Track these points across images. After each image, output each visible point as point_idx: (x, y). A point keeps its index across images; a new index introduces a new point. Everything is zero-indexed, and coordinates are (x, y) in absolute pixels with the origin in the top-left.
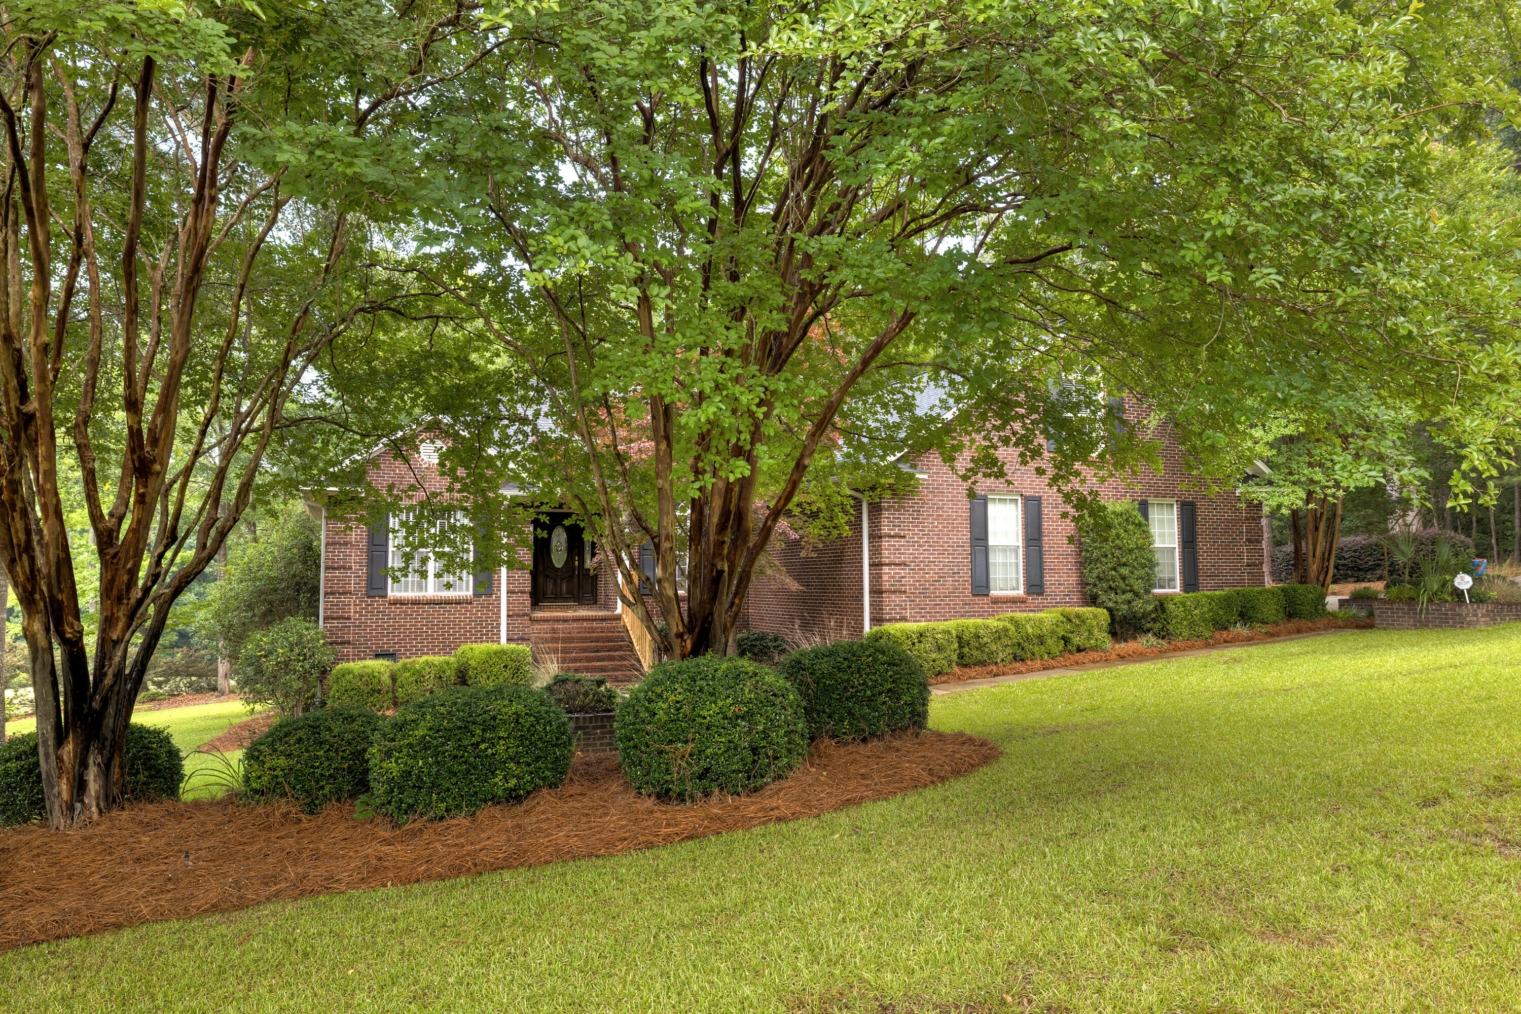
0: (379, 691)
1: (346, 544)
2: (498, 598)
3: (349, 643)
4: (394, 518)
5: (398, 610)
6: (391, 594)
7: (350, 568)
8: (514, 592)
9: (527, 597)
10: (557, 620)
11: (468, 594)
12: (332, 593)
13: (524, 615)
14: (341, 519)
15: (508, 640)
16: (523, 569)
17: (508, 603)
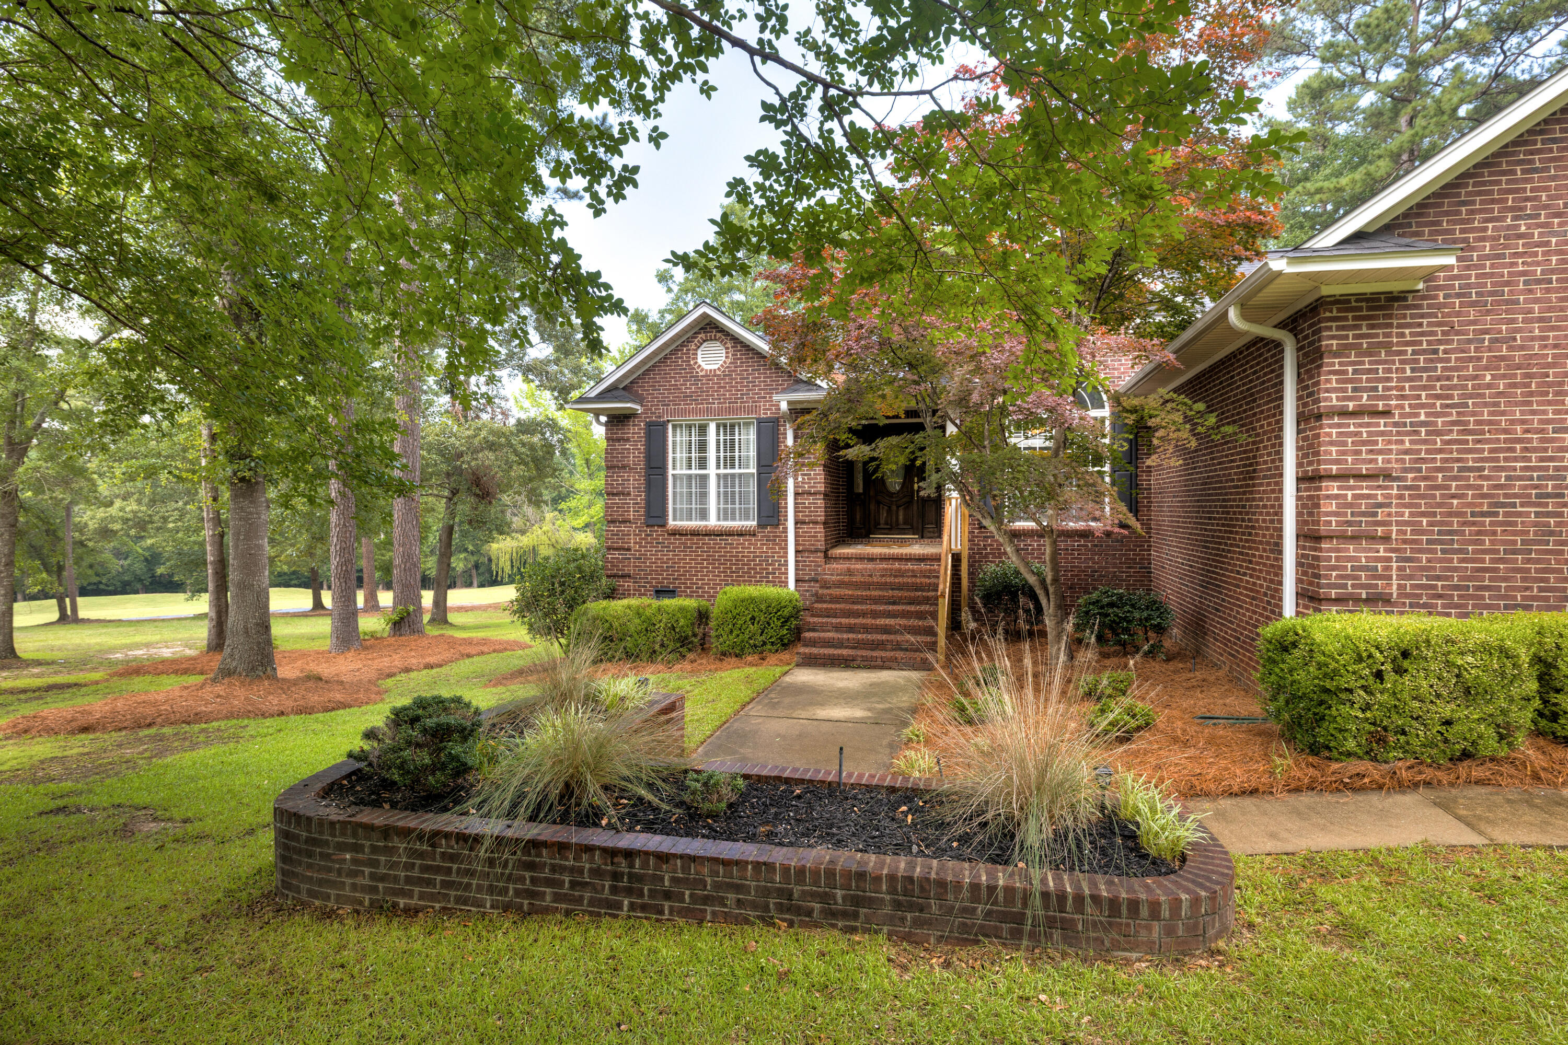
1: (624, 467)
2: (785, 530)
3: (629, 576)
4: (674, 436)
5: (676, 541)
6: (671, 523)
7: (629, 494)
8: (804, 523)
9: (820, 528)
10: (860, 558)
11: (752, 523)
12: (613, 522)
13: (816, 551)
14: (618, 440)
15: (797, 581)
16: (815, 494)
17: (797, 536)
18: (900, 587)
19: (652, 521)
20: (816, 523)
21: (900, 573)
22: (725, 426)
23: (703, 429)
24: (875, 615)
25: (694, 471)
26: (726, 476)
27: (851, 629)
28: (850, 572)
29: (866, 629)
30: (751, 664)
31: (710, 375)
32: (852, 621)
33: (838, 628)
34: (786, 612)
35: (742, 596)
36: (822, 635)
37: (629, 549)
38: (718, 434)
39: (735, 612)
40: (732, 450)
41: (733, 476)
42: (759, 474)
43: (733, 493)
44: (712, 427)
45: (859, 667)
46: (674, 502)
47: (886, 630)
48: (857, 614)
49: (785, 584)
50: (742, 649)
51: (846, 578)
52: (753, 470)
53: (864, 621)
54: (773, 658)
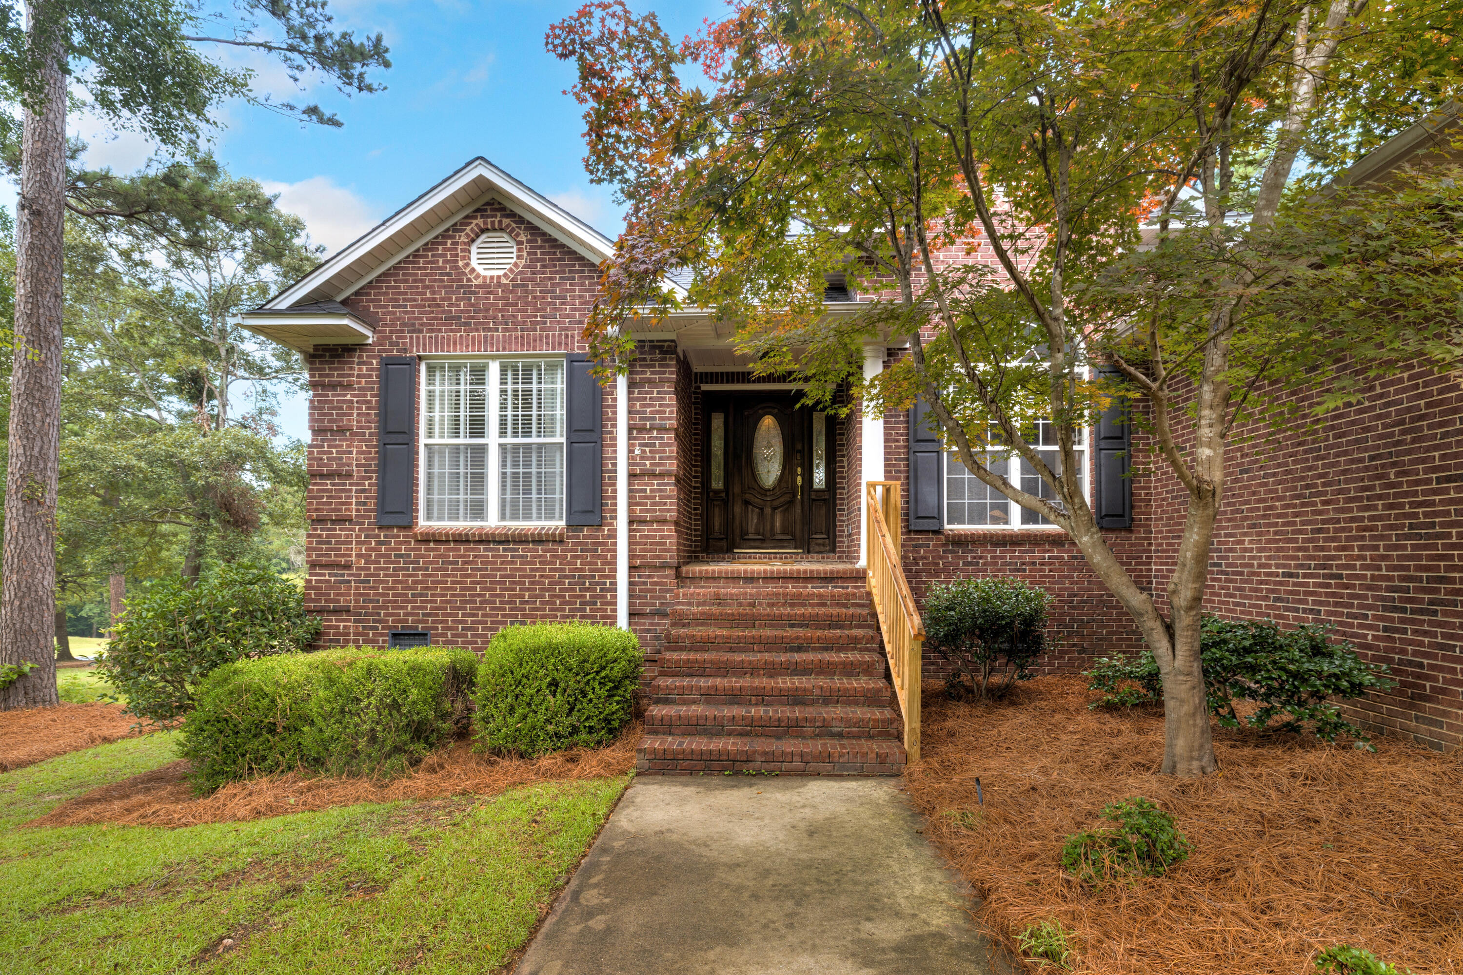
0: (272, 729)
1: (342, 431)
2: (613, 535)
3: (348, 611)
4: (431, 381)
5: (431, 552)
6: (423, 523)
7: (349, 475)
8: (643, 522)
9: (669, 531)
10: (733, 578)
11: (558, 524)
12: (320, 521)
13: (663, 566)
14: (333, 386)
15: (631, 615)
16: (662, 475)
17: (631, 542)
18: (804, 622)
19: (388, 520)
20: (662, 521)
21: (800, 600)
22: (515, 370)
23: (479, 374)
24: (772, 670)
25: (462, 441)
26: (516, 447)
27: (734, 697)
28: (718, 599)
29: (761, 697)
30: (548, 775)
31: (487, 287)
32: (736, 682)
33: (711, 696)
34: (617, 671)
35: (532, 642)
36: (683, 710)
37: (348, 566)
38: (503, 381)
39: (519, 673)
40: (527, 406)
41: (528, 447)
42: (570, 443)
43: (527, 475)
44: (494, 369)
45: (759, 774)
46: (429, 489)
47: (797, 698)
48: (740, 670)
49: (612, 620)
50: (532, 742)
51: (715, 610)
52: (560, 439)
53: (756, 682)
54: (591, 762)
